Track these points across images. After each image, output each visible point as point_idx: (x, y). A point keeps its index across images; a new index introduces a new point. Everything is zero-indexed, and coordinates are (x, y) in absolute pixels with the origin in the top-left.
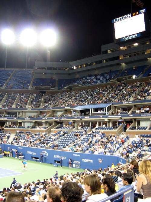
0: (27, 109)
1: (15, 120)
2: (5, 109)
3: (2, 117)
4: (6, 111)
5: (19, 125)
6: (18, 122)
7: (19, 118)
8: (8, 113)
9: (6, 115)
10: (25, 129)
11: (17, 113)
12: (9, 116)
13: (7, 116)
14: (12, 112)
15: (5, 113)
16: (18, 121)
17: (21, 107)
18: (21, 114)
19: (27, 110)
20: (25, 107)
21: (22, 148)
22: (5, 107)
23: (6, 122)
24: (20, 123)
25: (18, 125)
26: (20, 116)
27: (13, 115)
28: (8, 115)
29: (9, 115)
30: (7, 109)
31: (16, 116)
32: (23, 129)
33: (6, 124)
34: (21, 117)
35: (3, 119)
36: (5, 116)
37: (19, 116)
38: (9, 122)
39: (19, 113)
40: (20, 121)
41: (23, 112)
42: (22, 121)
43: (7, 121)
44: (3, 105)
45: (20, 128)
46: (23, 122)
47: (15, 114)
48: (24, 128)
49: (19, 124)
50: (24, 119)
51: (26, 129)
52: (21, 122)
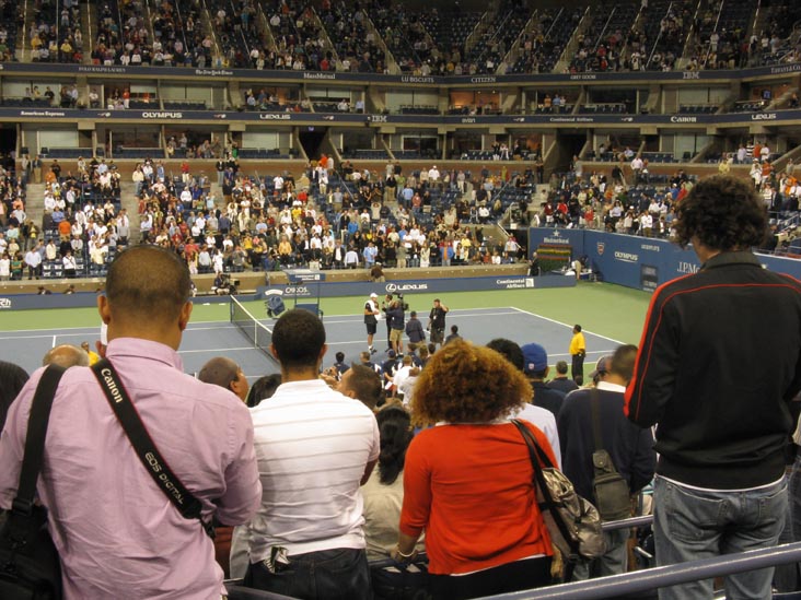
0: (679, 75)
1: (628, 123)
2: (585, 77)
3: (573, 114)
4: (586, 87)
5: (646, 149)
6: (643, 132)
7: (645, 117)
8: (598, 96)
9: (587, 106)
10: (671, 164)
11: (638, 94)
12: (600, 110)
13: (591, 111)
14: (612, 91)
15: (581, 95)
16: (639, 129)
17: (655, 66)
18: (653, 97)
19: (679, 81)
20: (672, 65)
21: (657, 248)
22: (583, 70)
23: (588, 133)
24: (652, 141)
25: (639, 146)
26: (650, 105)
27: (620, 104)
28: (595, 106)
29: (600, 105)
30: (590, 78)
31: (631, 109)
32: (663, 164)
33: (588, 142)
34: (652, 111)
35: (576, 122)
36: (583, 111)
37: (644, 106)
38: (601, 133)
39: (645, 92)
40: (648, 129)
41: (662, 87)
42: (659, 130)
43: (592, 131)
44: (573, 64)
45: (651, 159)
46: (665, 135)
47: (626, 100)
48: (668, 159)
49: (644, 143)
50: (666, 119)
51: (675, 165)
52: (655, 133)
